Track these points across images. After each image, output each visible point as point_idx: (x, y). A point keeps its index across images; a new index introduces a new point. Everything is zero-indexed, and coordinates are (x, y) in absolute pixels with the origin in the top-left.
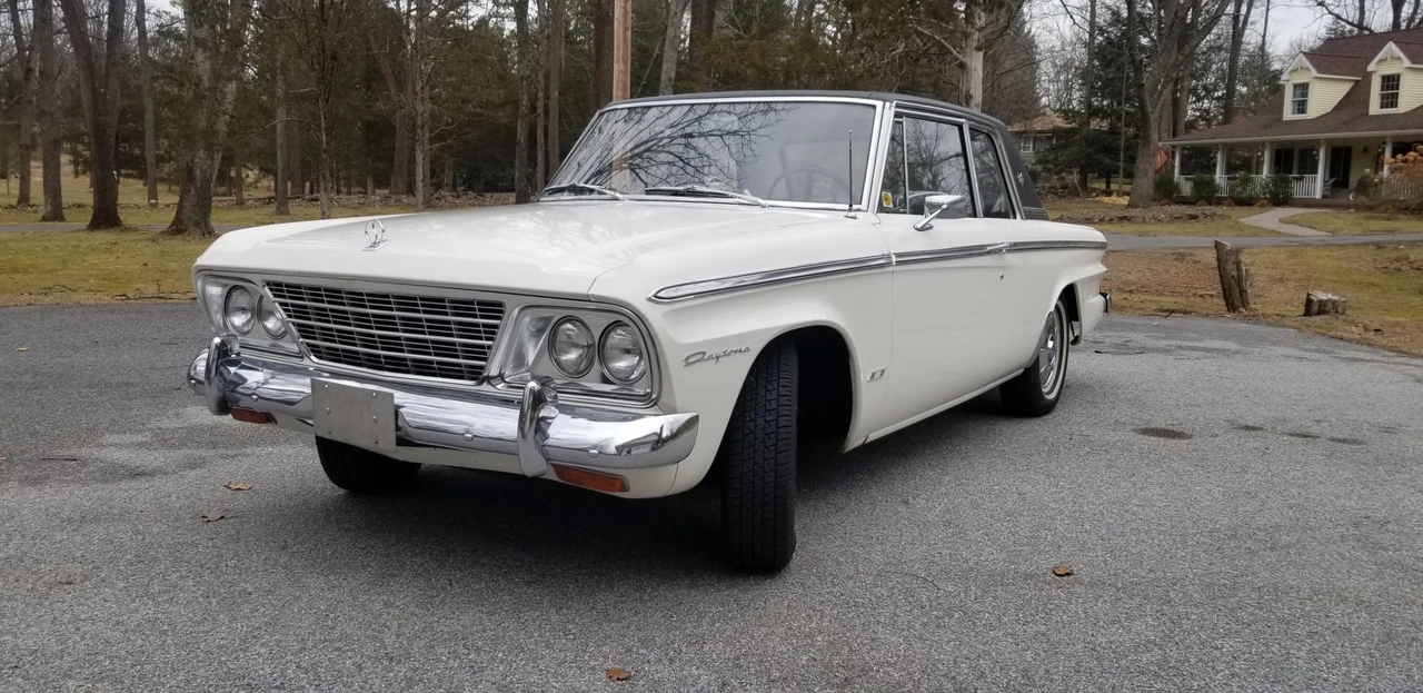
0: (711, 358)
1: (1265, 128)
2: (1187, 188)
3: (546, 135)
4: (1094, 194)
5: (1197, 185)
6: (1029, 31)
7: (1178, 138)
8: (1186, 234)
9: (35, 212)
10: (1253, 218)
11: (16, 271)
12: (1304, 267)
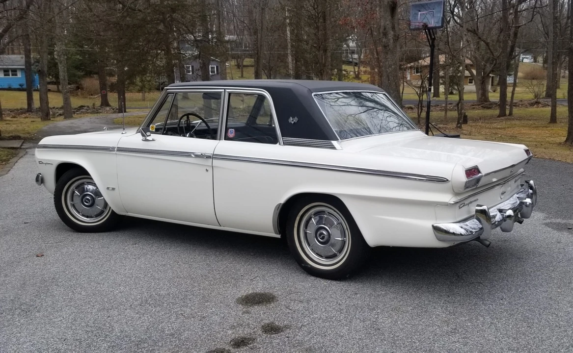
0: (44, 163)
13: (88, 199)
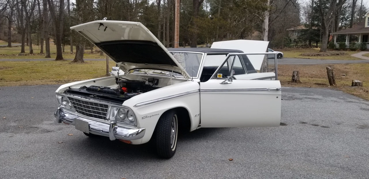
0: (149, 117)
1: (360, 29)
2: (337, 46)
3: (166, 35)
4: (313, 47)
5: (340, 45)
6: (298, 2)
7: (337, 32)
8: (335, 59)
9: (44, 55)
10: (355, 54)
11: (37, 72)
12: (364, 69)
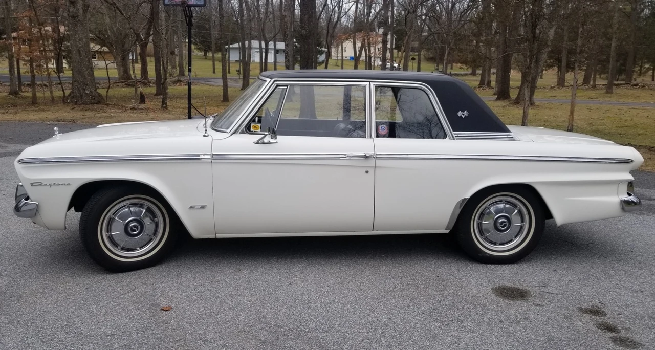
0: (46, 185)
13: (134, 226)
